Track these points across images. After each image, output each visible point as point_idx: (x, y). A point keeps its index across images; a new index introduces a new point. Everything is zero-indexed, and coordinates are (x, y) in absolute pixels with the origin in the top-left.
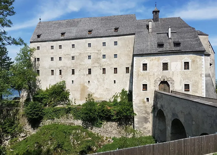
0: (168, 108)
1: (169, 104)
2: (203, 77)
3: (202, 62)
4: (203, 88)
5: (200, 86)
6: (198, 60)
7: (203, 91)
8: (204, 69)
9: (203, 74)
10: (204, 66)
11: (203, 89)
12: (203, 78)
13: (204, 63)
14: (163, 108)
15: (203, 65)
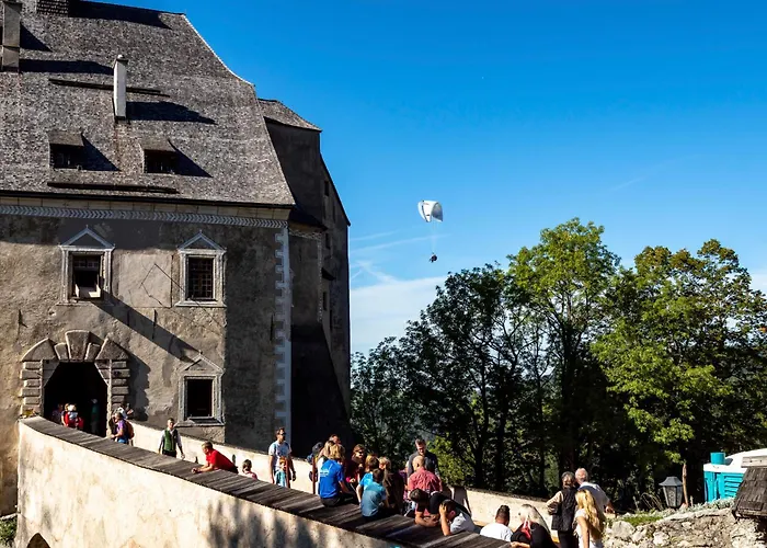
0: (74, 527)
1: (80, 501)
2: (280, 342)
3: (279, 262)
4: (279, 398)
5: (264, 385)
6: (259, 254)
7: (279, 414)
8: (285, 301)
9: (281, 324)
10: (285, 285)
11: (280, 406)
12: (279, 349)
13: (286, 269)
14: (49, 526)
15: (280, 277)
